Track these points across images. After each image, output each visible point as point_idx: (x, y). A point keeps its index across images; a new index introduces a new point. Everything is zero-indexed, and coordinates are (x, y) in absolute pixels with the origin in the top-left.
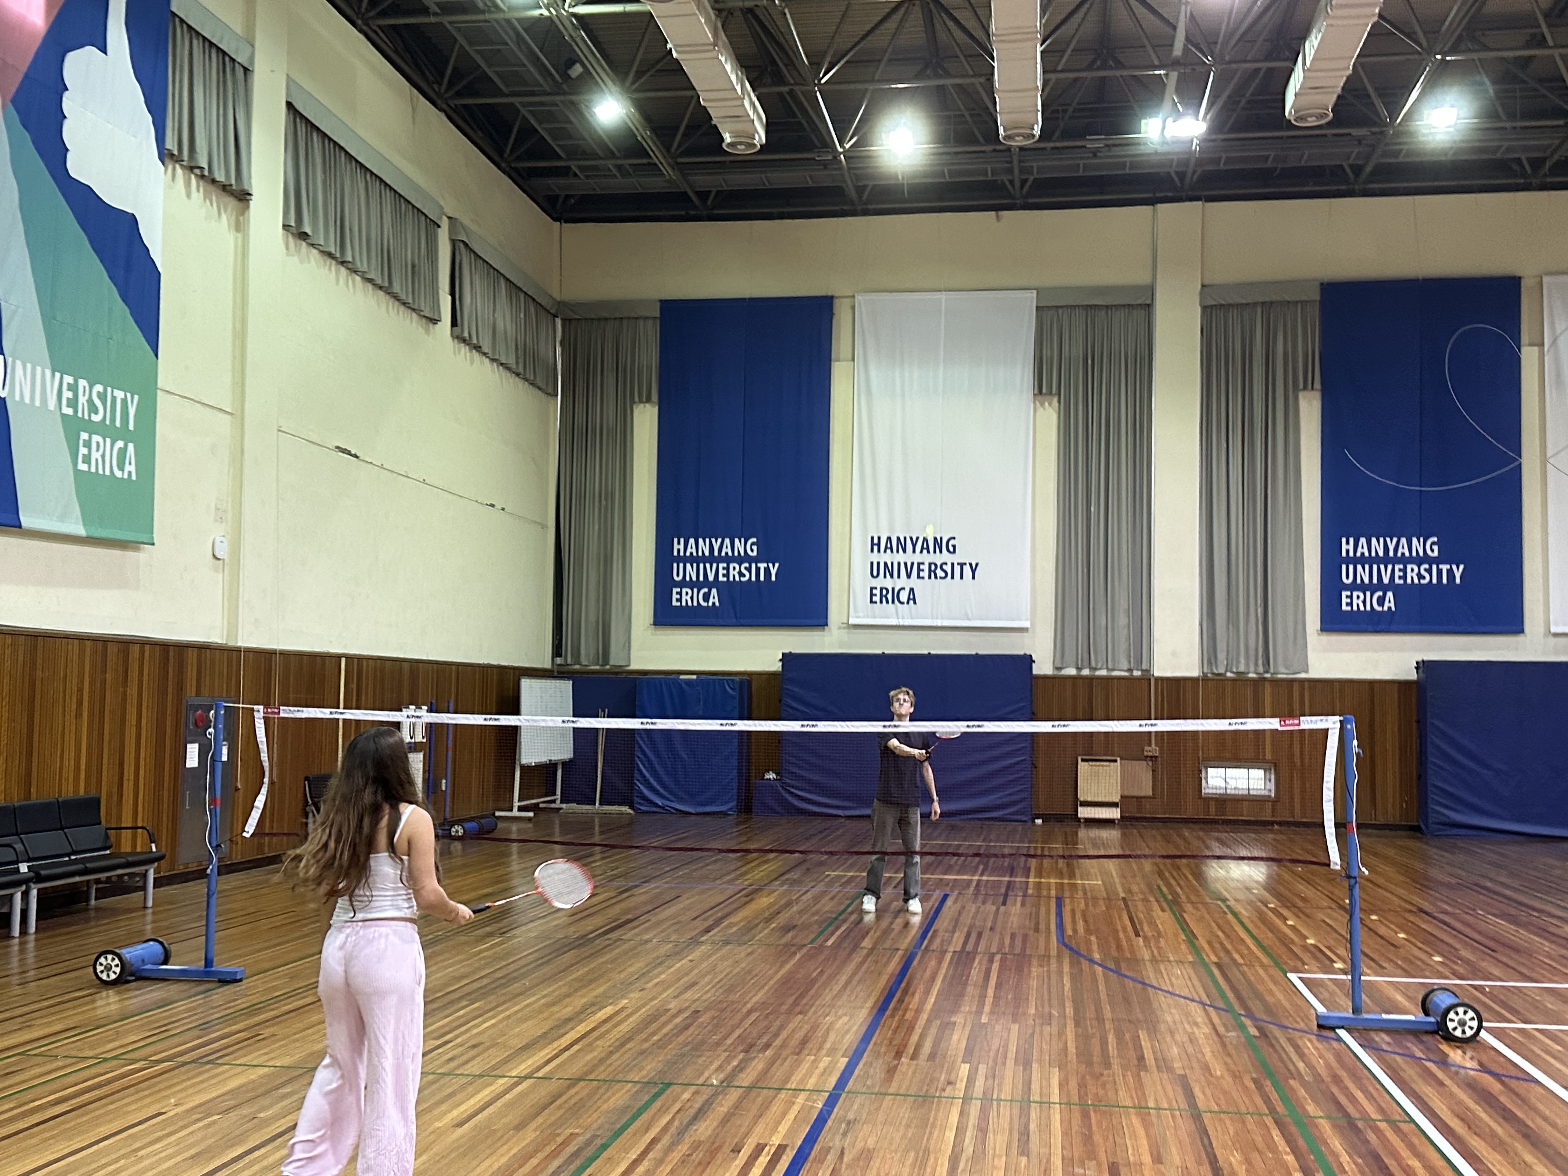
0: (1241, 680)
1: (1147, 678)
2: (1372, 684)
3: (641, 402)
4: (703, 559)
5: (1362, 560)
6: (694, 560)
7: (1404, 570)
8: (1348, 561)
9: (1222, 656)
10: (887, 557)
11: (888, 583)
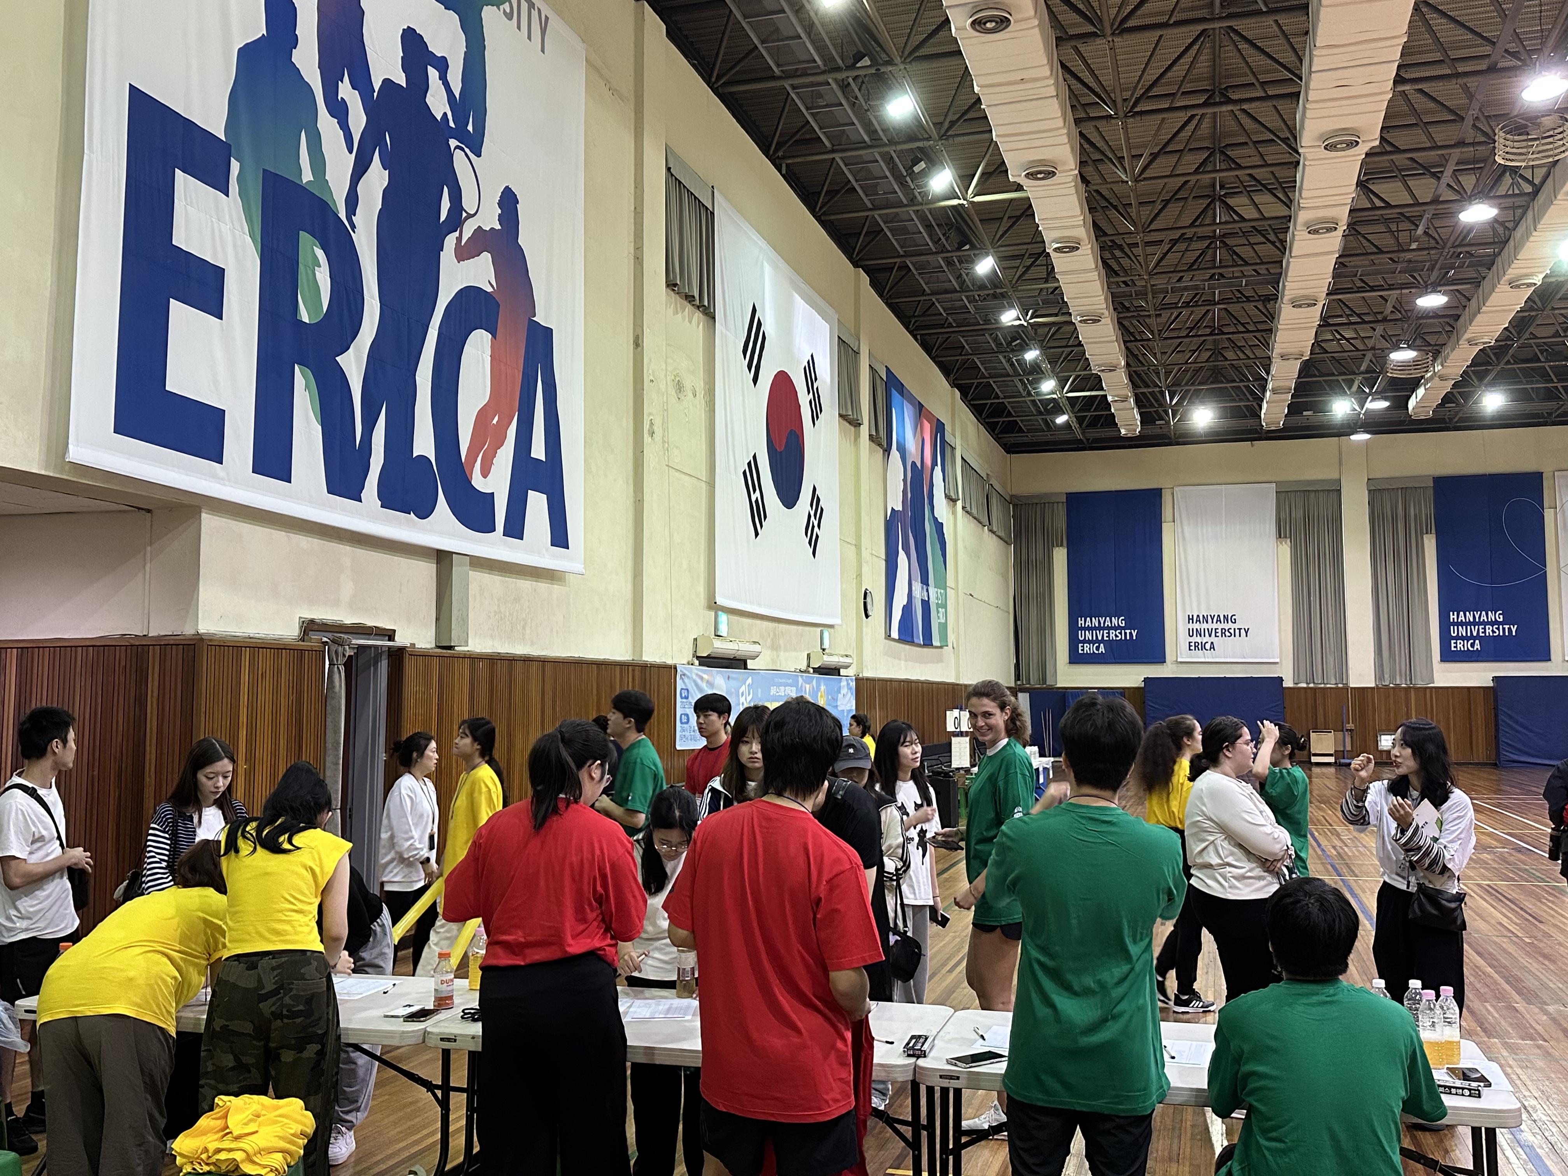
0: (1397, 688)
1: (1346, 688)
2: (1469, 688)
3: (1057, 546)
4: (1095, 628)
5: (1462, 624)
6: (1089, 629)
7: (1485, 629)
8: (1454, 624)
9: (1387, 676)
10: (1197, 626)
11: (1199, 639)
